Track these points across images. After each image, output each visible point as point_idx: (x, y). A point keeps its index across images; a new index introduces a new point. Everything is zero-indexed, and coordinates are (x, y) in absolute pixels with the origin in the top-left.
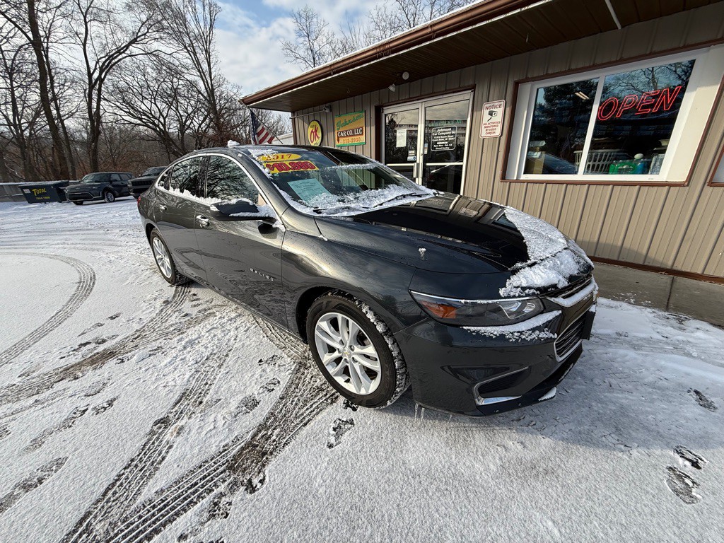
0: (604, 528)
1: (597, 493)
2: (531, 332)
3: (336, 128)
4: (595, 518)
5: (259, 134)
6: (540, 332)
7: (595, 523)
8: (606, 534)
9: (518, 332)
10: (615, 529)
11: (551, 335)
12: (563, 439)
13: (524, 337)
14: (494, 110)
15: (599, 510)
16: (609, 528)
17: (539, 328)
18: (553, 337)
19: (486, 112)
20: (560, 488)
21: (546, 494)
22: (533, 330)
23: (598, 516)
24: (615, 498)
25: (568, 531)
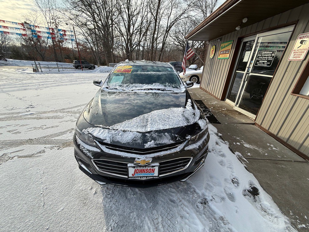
0: (63, 225)
1: (79, 221)
2: (86, 150)
3: (220, 49)
4: (67, 222)
5: (188, 52)
6: (89, 152)
7: (65, 222)
8: (61, 226)
9: (84, 147)
10: (64, 229)
11: (91, 156)
12: (105, 206)
13: (83, 150)
14: (304, 39)
15: (71, 223)
16: (64, 227)
17: (89, 151)
18: (91, 157)
19: (299, 41)
20: (78, 209)
21: (74, 205)
22: (88, 150)
23: (69, 223)
24: (79, 228)
25: (60, 214)
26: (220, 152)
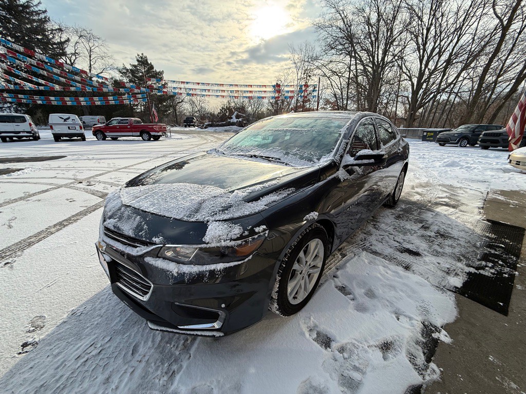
26: (356, 369)
